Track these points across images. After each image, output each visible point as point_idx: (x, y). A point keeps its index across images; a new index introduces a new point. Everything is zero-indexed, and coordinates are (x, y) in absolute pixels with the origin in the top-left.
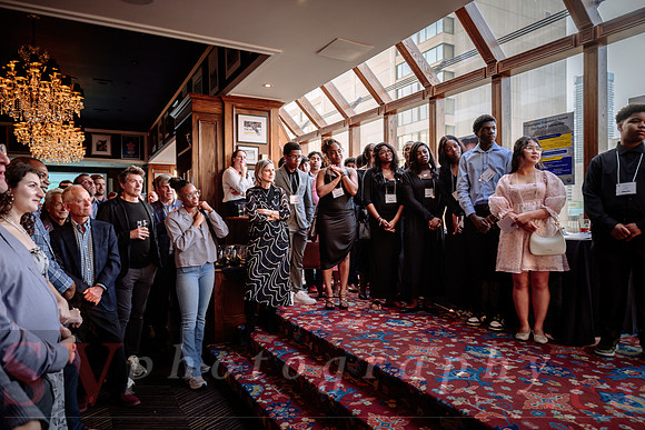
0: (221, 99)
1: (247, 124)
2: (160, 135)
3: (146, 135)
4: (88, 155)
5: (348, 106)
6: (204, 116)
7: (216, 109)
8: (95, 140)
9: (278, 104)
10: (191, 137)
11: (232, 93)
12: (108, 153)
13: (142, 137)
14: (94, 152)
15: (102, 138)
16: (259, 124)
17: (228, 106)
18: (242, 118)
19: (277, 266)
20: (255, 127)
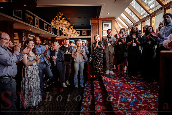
0: (98, 19)
1: (105, 25)
4: (80, 35)
6: (94, 24)
8: (83, 32)
9: (115, 18)
12: (86, 35)
14: (83, 35)
16: (109, 25)
17: (100, 21)
18: (104, 24)
19: (99, 63)
20: (108, 25)
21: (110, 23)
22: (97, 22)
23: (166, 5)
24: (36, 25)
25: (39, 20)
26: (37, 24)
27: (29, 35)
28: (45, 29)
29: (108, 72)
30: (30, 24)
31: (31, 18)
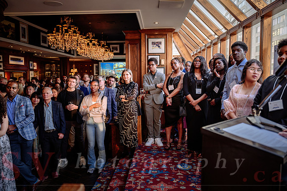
1: (154, 43)
6: (132, 41)
9: (172, 30)
16: (160, 43)
17: (143, 35)
18: (151, 41)
19: (129, 126)
20: (158, 45)
21: (162, 40)
22: (137, 37)
23: (263, 9)
24: (22, 39)
25: (29, 27)
26: (24, 36)
27: (10, 56)
28: (42, 44)
29: (150, 142)
30: (8, 38)
31: (10, 25)
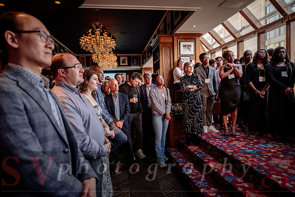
0: (172, 35)
1: (184, 46)
2: (147, 54)
3: (141, 55)
4: (119, 65)
5: (237, 32)
6: (165, 44)
7: (170, 40)
8: (122, 59)
10: (159, 55)
11: (177, 32)
12: (127, 64)
13: (140, 56)
14: (121, 64)
15: (124, 58)
16: (190, 46)
17: (175, 39)
18: (182, 44)
